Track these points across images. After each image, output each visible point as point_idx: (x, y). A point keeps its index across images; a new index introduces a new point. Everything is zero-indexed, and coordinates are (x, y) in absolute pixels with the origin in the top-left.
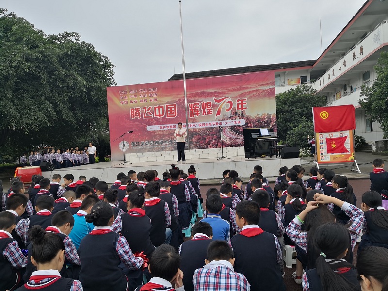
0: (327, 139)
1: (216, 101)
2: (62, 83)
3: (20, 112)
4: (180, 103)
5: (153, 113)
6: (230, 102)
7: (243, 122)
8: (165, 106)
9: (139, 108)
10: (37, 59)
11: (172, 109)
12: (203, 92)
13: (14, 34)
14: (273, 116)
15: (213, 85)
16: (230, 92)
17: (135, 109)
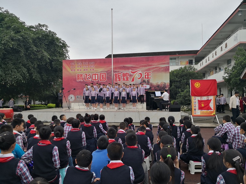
0: (198, 100)
1: (132, 72)
2: (34, 56)
3: (5, 73)
4: (109, 73)
5: (91, 78)
6: (141, 74)
7: (148, 87)
8: (99, 74)
9: (82, 75)
10: (19, 40)
11: (104, 76)
12: (124, 67)
13: (6, 24)
14: (167, 84)
15: (130, 62)
16: (141, 67)
17: (80, 75)
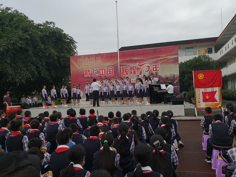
1: (139, 65)
2: (42, 53)
3: (15, 72)
4: (116, 67)
5: (98, 73)
6: (148, 67)
7: (157, 80)
8: (106, 69)
9: (90, 70)
10: (27, 39)
11: (111, 70)
12: (131, 60)
13: (15, 23)
14: (177, 76)
15: (138, 55)
16: (148, 60)
17: (87, 70)
